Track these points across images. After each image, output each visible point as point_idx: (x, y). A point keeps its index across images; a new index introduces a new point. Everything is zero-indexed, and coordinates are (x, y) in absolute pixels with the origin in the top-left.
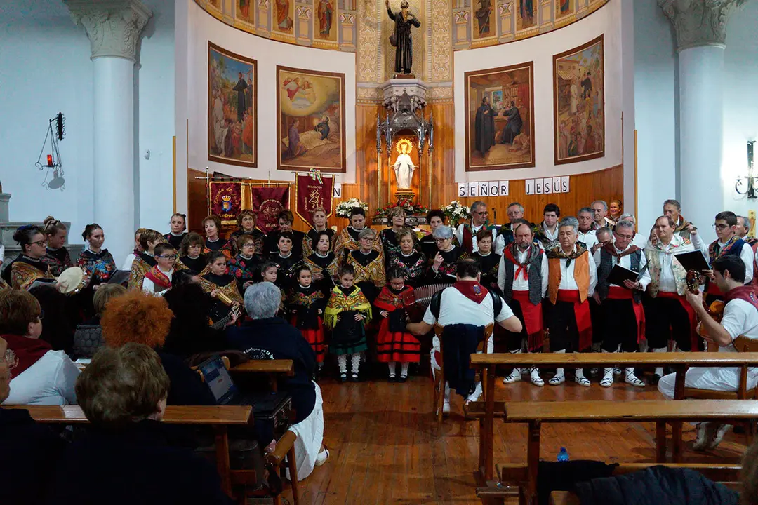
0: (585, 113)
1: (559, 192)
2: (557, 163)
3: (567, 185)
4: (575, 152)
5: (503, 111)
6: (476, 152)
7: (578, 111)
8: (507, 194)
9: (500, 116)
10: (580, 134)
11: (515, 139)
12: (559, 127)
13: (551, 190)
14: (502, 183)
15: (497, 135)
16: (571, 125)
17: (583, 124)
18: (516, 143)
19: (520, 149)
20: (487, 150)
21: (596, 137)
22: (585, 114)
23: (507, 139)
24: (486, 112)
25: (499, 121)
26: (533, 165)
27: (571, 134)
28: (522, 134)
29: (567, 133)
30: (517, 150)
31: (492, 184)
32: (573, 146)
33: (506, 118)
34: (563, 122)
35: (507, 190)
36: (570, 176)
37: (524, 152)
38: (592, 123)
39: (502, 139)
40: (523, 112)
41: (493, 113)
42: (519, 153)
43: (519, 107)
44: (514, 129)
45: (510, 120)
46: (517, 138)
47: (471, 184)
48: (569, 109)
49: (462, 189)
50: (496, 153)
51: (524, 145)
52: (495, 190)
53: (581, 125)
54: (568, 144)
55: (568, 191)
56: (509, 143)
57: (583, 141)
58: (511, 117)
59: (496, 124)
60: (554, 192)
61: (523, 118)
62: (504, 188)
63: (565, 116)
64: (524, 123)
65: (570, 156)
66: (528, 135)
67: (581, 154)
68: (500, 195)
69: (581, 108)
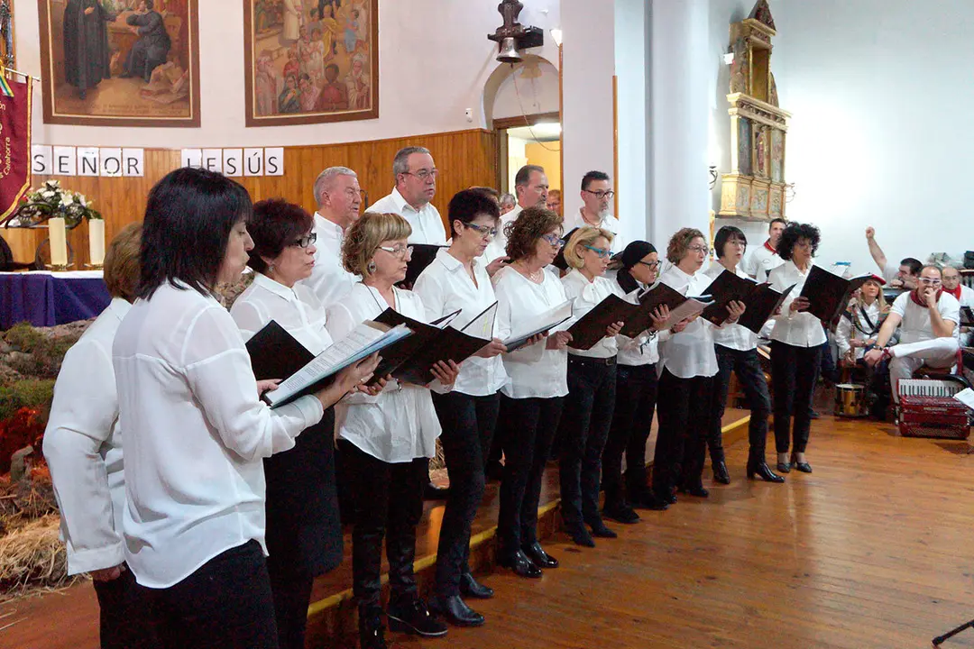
0: (321, 43)
1: (260, 173)
2: (250, 122)
3: (280, 162)
4: (294, 106)
5: (127, 14)
6: (67, 86)
7: (302, 37)
8: (141, 174)
9: (121, 22)
10: (307, 77)
11: (154, 73)
12: (258, 62)
13: (239, 168)
14: (128, 153)
15: (113, 60)
16: (285, 60)
17: (316, 61)
18: (158, 79)
19: (167, 91)
20: (93, 85)
21: (350, 85)
22: (322, 45)
23: (138, 69)
24: (89, 10)
25: (119, 33)
26: (196, 123)
27: (285, 75)
28: (169, 64)
29: (276, 72)
30: (160, 93)
31: (107, 153)
32: (290, 95)
33: (135, 30)
34: (266, 53)
35: (140, 167)
36: (286, 148)
37: (174, 97)
38: (341, 61)
39: (125, 67)
40: (173, 23)
41: (103, 15)
42: (163, 99)
43: (164, 13)
44: (152, 52)
45: (143, 34)
46: (159, 70)
47: (59, 151)
48: (281, 33)
49: (39, 159)
50: (112, 95)
51: (176, 85)
52: (112, 165)
53: (311, 63)
54: (279, 91)
55: (280, 172)
56: (142, 77)
57: (317, 90)
58: (145, 29)
59: (110, 38)
60: (247, 173)
61: (174, 35)
62: (133, 162)
63: (272, 43)
64: (175, 45)
65: (282, 112)
66: (185, 67)
67: (308, 112)
68: (126, 174)
69: (309, 34)
